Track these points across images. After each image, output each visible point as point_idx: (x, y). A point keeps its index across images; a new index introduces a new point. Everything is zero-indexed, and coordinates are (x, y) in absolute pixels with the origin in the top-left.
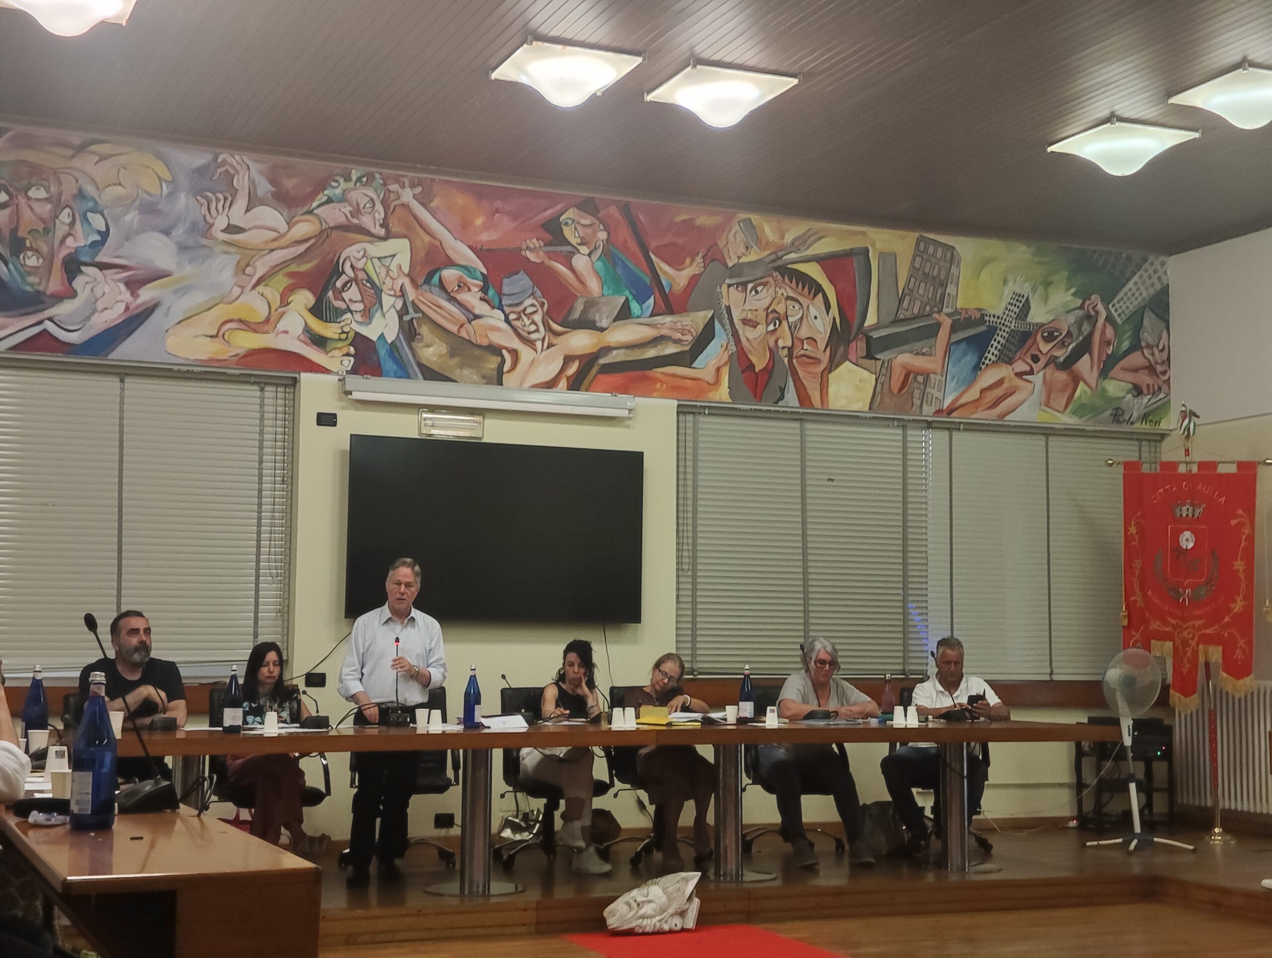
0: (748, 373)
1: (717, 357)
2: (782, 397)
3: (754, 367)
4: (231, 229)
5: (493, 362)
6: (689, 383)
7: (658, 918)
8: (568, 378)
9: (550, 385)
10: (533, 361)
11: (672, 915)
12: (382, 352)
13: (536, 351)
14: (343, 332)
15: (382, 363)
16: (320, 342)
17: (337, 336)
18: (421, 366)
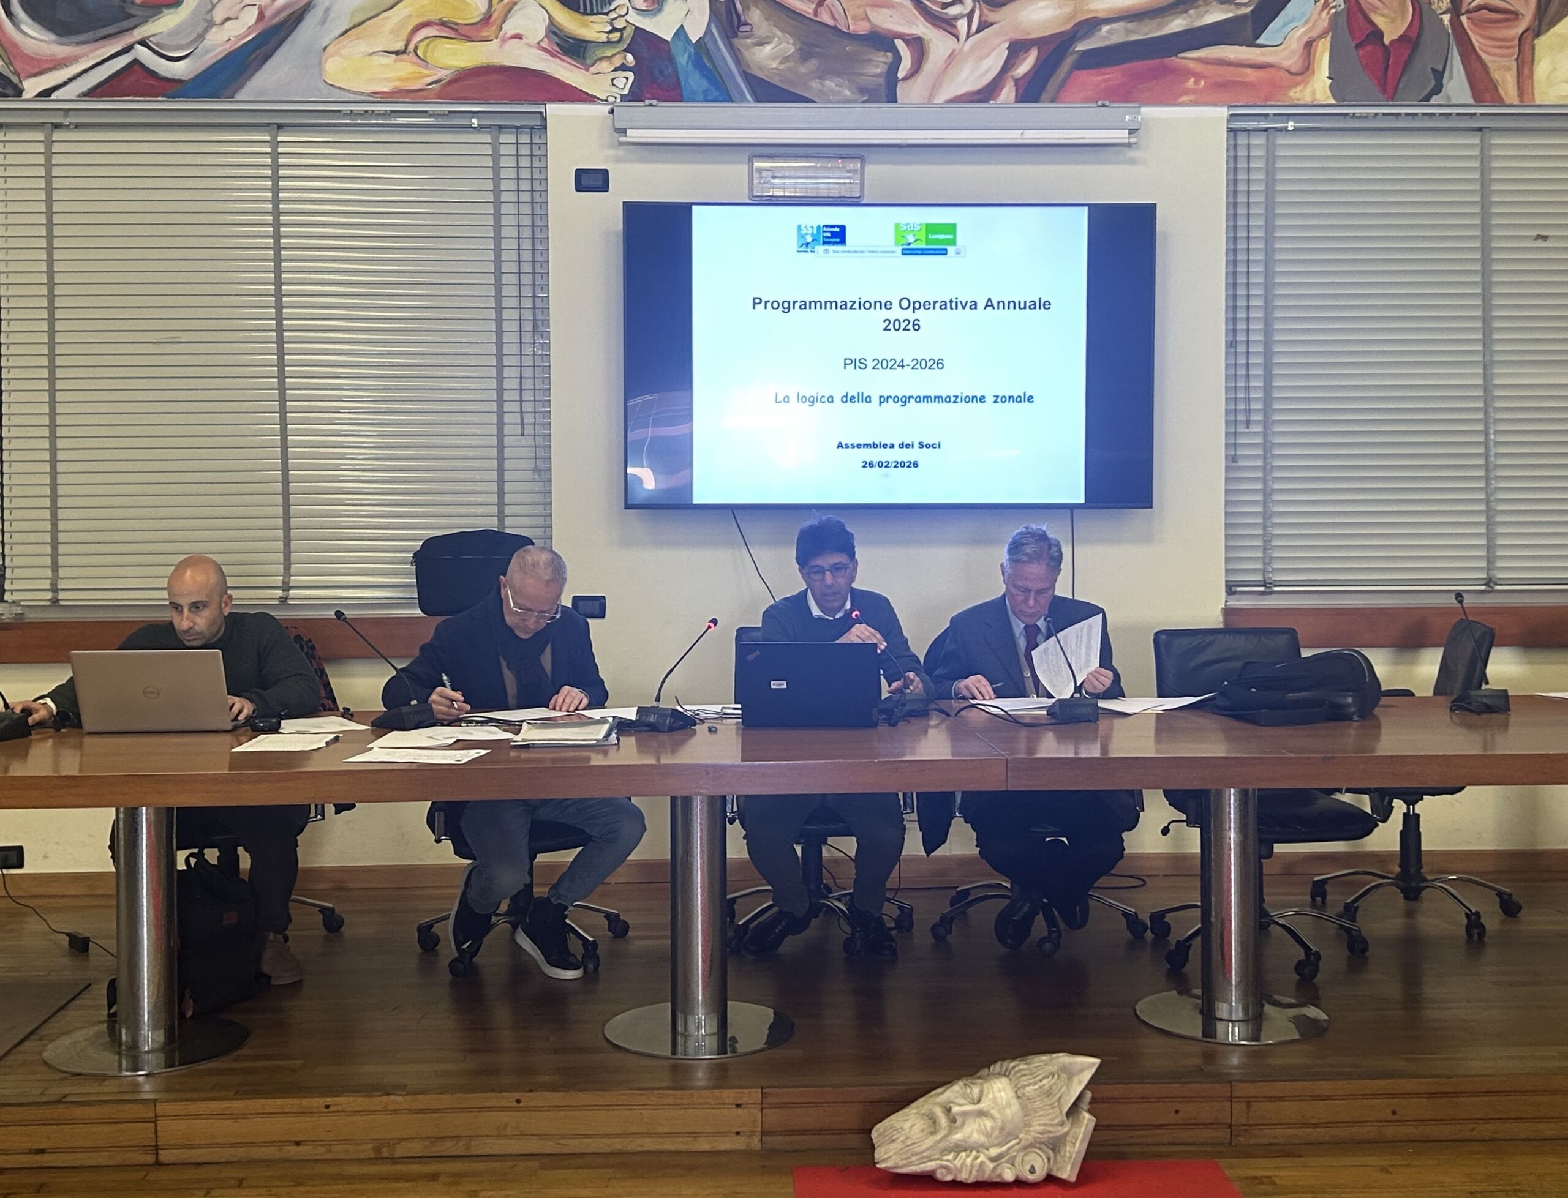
0: (1369, 48)
1: (1306, 22)
2: (1438, 89)
3: (1381, 34)
5: (879, 63)
6: (1251, 75)
8: (1017, 81)
9: (986, 94)
10: (952, 55)
12: (683, 59)
13: (957, 37)
14: (614, 30)
15: (682, 78)
16: (575, 49)
17: (603, 38)
18: (748, 77)
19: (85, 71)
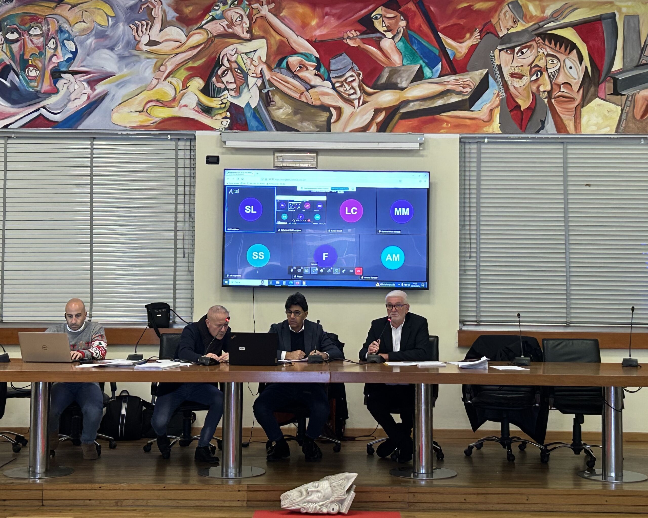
0: (515, 112)
1: (490, 102)
2: (543, 128)
3: (519, 107)
4: (151, 43)
5: (324, 116)
6: (468, 122)
7: (321, 503)
8: (377, 124)
9: (365, 129)
10: (352, 114)
11: (332, 502)
12: (249, 114)
13: (354, 107)
14: (223, 103)
15: (248, 121)
16: (207, 110)
17: (219, 106)
18: (274, 122)
19: (21, 118)
